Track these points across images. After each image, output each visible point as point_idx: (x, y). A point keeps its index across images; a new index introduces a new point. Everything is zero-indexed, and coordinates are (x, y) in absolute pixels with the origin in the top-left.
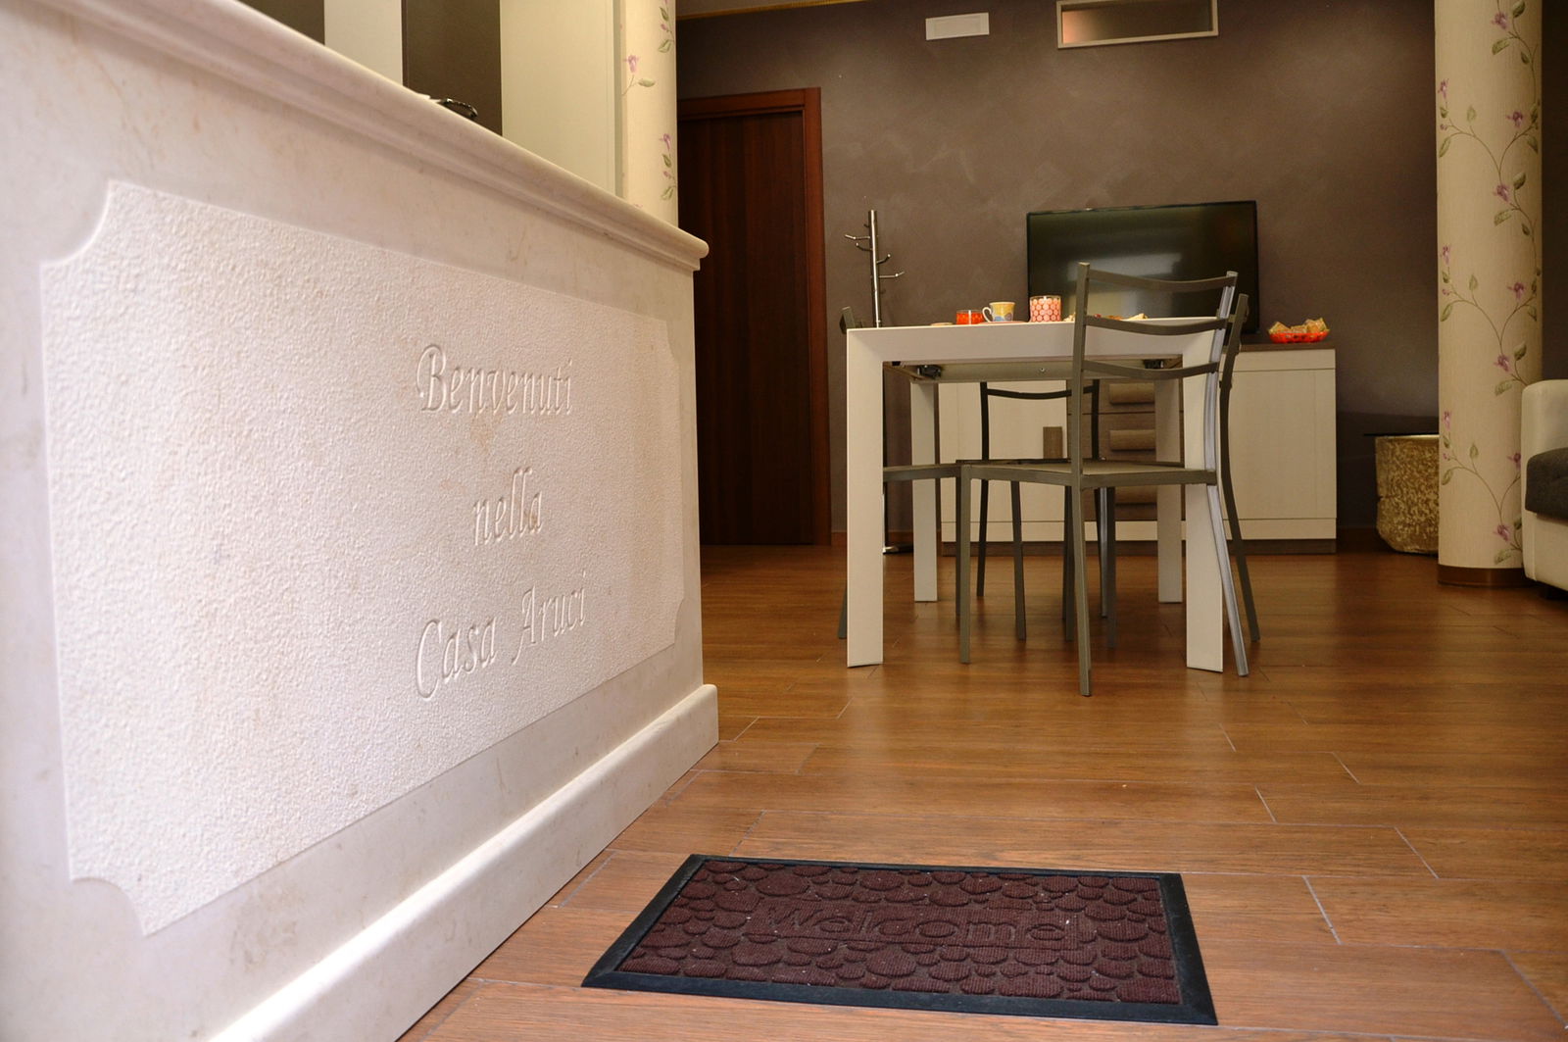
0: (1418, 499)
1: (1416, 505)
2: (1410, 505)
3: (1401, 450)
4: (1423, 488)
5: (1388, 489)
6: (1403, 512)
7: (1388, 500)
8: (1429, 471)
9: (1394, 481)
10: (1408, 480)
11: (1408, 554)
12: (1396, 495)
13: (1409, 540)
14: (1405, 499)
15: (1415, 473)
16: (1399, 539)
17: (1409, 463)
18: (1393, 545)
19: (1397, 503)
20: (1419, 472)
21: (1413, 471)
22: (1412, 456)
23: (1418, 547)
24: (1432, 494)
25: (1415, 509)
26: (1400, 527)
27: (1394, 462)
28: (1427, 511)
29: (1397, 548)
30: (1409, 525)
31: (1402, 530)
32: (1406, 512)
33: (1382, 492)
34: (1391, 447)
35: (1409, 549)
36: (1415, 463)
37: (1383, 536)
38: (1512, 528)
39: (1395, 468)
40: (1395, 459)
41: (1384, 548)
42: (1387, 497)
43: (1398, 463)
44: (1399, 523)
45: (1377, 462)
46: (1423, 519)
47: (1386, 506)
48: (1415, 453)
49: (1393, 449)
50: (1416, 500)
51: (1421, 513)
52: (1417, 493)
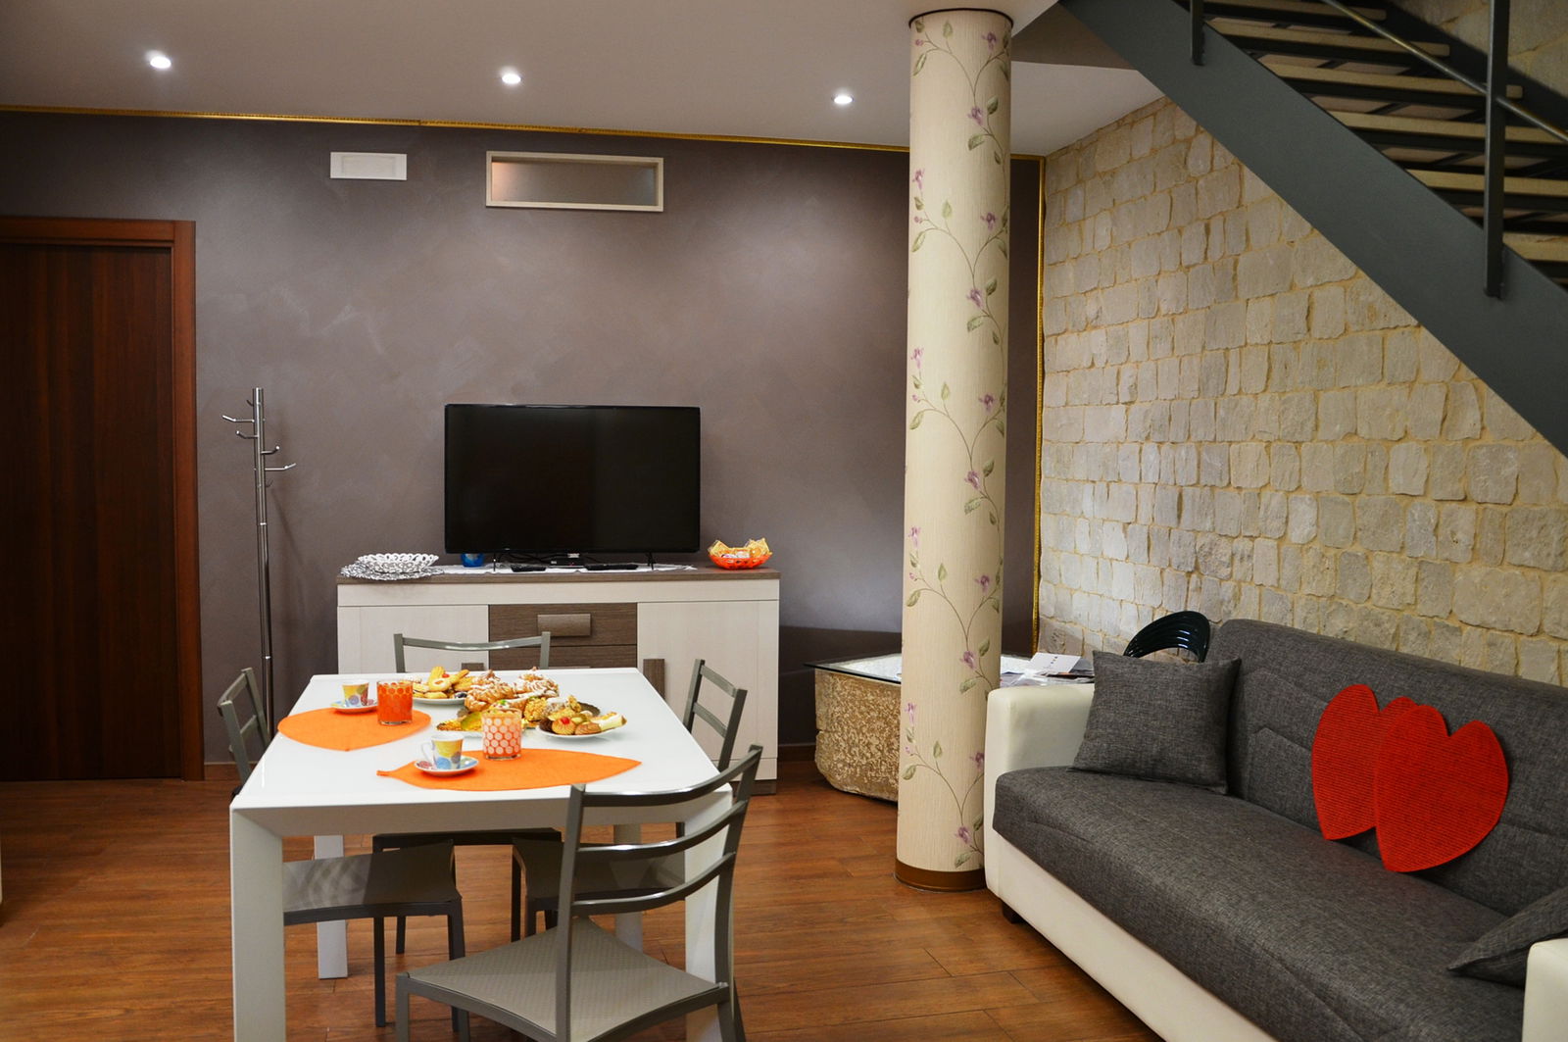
0: (860, 740)
1: (857, 746)
2: (851, 745)
3: (843, 687)
4: (864, 730)
5: (828, 724)
6: (844, 751)
7: (827, 735)
8: (872, 714)
9: (835, 717)
10: (850, 718)
11: (848, 793)
12: (836, 732)
13: (849, 781)
14: (846, 738)
15: (857, 713)
16: (839, 778)
17: (851, 701)
18: (832, 781)
19: (837, 740)
20: (861, 713)
21: (854, 711)
22: (854, 695)
23: (858, 789)
24: (874, 738)
25: (856, 749)
26: (840, 765)
27: (834, 697)
28: (869, 755)
29: (836, 786)
30: (850, 765)
31: (842, 769)
32: (847, 751)
33: (821, 724)
34: (832, 681)
35: (848, 789)
36: (857, 703)
37: (822, 771)
38: (972, 829)
39: (836, 704)
40: (835, 694)
41: (822, 783)
42: (826, 731)
43: (839, 699)
44: (839, 761)
45: (816, 693)
46: (864, 762)
47: (824, 741)
48: (858, 692)
49: (834, 684)
50: (857, 741)
51: (863, 755)
52: (858, 734)
